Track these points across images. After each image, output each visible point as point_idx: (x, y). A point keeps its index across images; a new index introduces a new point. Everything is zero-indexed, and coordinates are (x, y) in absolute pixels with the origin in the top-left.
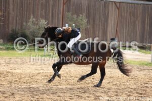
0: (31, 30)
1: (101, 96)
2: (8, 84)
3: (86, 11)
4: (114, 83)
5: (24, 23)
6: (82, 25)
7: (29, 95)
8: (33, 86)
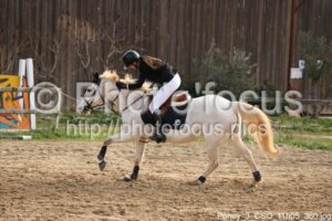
5: (195, 61)
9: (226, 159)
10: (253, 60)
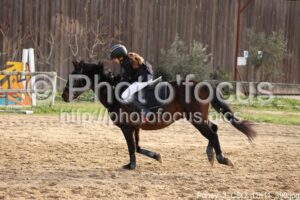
0: (175, 64)
3: (284, 24)
5: (162, 51)
6: (276, 51)
10: (208, 51)
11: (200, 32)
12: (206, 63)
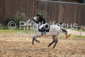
0: (17, 19)
1: (52, 53)
2: (3, 47)
3: (46, 8)
4: (60, 47)
5: (14, 15)
6: (44, 15)
7: (14, 53)
8: (17, 48)
9: (21, 37)
10: (26, 15)
11: (24, 10)
12: (26, 18)
